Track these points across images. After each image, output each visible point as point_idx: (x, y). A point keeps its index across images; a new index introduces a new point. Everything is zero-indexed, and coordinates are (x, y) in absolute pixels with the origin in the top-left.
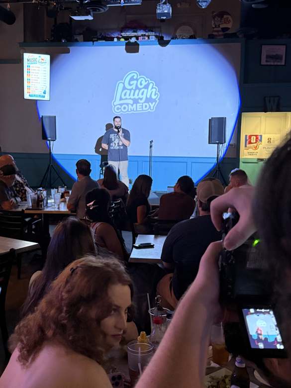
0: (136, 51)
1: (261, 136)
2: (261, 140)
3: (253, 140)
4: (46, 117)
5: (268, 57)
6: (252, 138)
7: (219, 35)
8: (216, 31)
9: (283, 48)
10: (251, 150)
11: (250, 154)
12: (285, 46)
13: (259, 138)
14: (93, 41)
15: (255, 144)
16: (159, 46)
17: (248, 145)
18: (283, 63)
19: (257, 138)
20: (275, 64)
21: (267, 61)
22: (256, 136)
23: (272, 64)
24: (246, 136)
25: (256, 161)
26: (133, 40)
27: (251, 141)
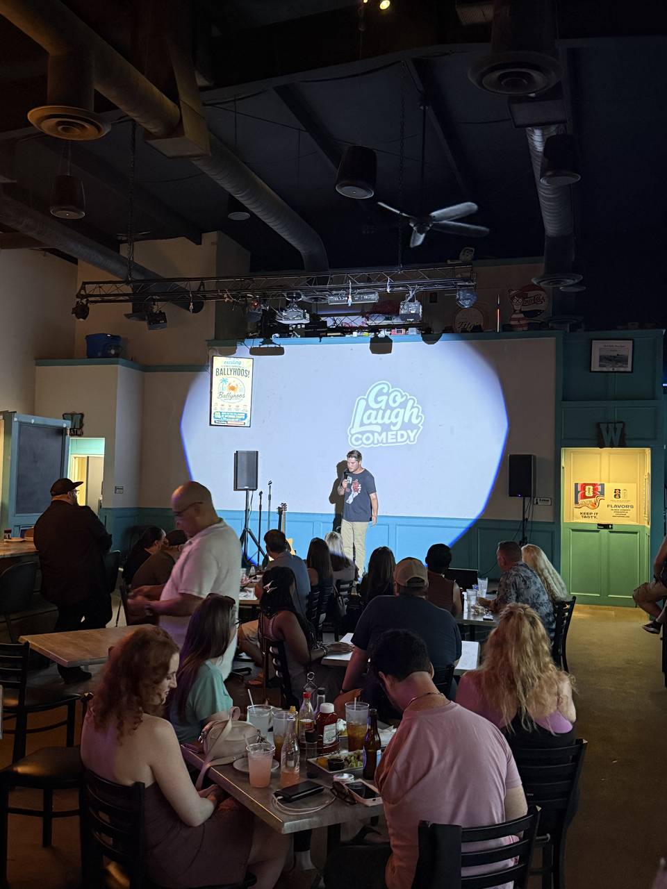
0: (388, 350)
1: (603, 485)
2: (602, 493)
3: (589, 491)
4: (243, 453)
5: (602, 358)
6: (587, 489)
7: (521, 326)
8: (515, 319)
9: (629, 344)
10: (585, 510)
11: (584, 515)
12: (631, 342)
13: (600, 490)
14: (321, 337)
15: (593, 500)
16: (423, 342)
17: (580, 501)
18: (629, 369)
19: (595, 490)
20: (616, 369)
21: (600, 366)
22: (594, 485)
23: (611, 370)
24: (576, 485)
25: (595, 528)
26: (382, 334)
27: (585, 493)
